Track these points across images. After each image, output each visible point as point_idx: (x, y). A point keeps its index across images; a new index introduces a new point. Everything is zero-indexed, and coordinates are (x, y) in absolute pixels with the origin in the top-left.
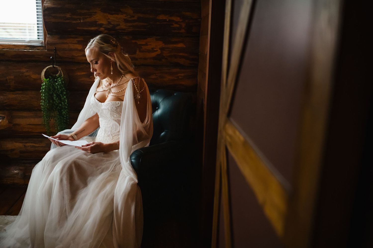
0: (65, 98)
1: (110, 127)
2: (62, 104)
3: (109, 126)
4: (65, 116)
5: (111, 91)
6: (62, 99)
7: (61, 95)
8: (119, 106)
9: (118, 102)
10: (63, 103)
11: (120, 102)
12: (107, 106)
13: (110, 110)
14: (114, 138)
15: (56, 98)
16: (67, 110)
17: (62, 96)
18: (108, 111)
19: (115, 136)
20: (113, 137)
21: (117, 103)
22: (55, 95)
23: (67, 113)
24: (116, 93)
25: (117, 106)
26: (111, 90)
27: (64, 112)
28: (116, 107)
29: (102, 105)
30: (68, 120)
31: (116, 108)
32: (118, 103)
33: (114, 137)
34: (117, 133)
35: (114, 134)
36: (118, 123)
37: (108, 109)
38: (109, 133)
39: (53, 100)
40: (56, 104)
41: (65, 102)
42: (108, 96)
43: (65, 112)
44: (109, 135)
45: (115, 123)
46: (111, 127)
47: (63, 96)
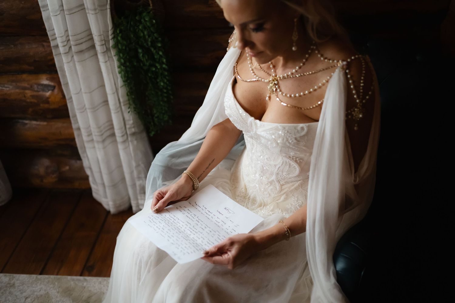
0: (161, 56)
1: (275, 166)
2: (156, 67)
3: (272, 163)
4: (165, 91)
5: (279, 87)
6: (156, 57)
7: (152, 49)
8: (304, 136)
9: (301, 125)
10: (157, 65)
11: (307, 124)
12: (273, 134)
13: (280, 144)
14: (283, 190)
15: (143, 56)
16: (167, 78)
17: (154, 52)
18: (274, 145)
19: (287, 183)
20: (282, 185)
21: (299, 128)
22: (140, 51)
23: (168, 83)
24: (295, 96)
25: (298, 135)
26: (278, 84)
27: (162, 84)
28: (296, 139)
29: (256, 124)
30: (172, 97)
31: (295, 141)
32: (302, 128)
33: (283, 187)
34: (290, 178)
35: (284, 180)
36: (296, 161)
37: (275, 140)
38: (274, 177)
39: (139, 61)
40: (145, 68)
41: (163, 63)
42: (270, 97)
43: (164, 82)
44: (273, 181)
45: (289, 162)
46: (277, 167)
47: (156, 51)
